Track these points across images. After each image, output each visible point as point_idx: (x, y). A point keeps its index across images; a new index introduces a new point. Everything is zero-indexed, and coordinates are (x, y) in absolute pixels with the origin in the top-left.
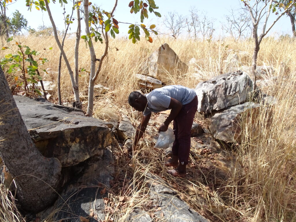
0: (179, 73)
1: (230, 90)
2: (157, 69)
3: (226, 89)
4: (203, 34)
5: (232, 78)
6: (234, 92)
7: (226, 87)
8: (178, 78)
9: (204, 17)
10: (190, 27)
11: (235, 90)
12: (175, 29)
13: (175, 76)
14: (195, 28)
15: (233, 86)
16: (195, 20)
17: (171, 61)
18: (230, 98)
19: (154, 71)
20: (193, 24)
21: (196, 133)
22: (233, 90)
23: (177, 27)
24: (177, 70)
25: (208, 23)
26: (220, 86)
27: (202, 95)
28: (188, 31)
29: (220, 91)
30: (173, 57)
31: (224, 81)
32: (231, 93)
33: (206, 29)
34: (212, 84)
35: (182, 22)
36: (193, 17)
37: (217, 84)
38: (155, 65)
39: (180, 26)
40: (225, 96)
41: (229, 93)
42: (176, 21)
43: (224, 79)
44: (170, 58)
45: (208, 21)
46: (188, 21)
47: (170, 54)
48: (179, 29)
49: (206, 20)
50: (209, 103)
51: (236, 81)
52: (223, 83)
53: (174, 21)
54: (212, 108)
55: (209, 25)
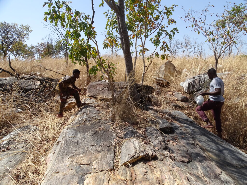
0: (177, 75)
1: (202, 81)
2: (164, 74)
3: (199, 81)
4: (194, 54)
5: (202, 76)
6: (204, 82)
7: (200, 80)
8: (176, 78)
9: (194, 42)
10: (184, 48)
11: (204, 81)
12: (173, 50)
13: (175, 77)
14: (188, 50)
15: (203, 79)
16: (188, 44)
17: (172, 70)
18: (201, 85)
19: (162, 75)
20: (186, 47)
21: (185, 100)
22: (203, 81)
23: (174, 48)
24: (176, 74)
25: (198, 46)
26: (197, 79)
27: (188, 84)
28: (183, 52)
29: (197, 82)
30: (173, 68)
31: (199, 77)
32: (202, 83)
33: (196, 50)
34: (193, 79)
35: (178, 45)
36: (186, 42)
37: (195, 79)
38: (163, 72)
39: (177, 47)
40: (199, 84)
41: (201, 83)
42: (173, 44)
43: (199, 76)
44: (172, 68)
45: (198, 45)
46: (182, 45)
47: (171, 66)
48: (176, 49)
49: (196, 44)
50: (191, 88)
51: (205, 77)
52: (198, 78)
53: (172, 44)
54: (193, 90)
55: (198, 48)
